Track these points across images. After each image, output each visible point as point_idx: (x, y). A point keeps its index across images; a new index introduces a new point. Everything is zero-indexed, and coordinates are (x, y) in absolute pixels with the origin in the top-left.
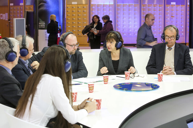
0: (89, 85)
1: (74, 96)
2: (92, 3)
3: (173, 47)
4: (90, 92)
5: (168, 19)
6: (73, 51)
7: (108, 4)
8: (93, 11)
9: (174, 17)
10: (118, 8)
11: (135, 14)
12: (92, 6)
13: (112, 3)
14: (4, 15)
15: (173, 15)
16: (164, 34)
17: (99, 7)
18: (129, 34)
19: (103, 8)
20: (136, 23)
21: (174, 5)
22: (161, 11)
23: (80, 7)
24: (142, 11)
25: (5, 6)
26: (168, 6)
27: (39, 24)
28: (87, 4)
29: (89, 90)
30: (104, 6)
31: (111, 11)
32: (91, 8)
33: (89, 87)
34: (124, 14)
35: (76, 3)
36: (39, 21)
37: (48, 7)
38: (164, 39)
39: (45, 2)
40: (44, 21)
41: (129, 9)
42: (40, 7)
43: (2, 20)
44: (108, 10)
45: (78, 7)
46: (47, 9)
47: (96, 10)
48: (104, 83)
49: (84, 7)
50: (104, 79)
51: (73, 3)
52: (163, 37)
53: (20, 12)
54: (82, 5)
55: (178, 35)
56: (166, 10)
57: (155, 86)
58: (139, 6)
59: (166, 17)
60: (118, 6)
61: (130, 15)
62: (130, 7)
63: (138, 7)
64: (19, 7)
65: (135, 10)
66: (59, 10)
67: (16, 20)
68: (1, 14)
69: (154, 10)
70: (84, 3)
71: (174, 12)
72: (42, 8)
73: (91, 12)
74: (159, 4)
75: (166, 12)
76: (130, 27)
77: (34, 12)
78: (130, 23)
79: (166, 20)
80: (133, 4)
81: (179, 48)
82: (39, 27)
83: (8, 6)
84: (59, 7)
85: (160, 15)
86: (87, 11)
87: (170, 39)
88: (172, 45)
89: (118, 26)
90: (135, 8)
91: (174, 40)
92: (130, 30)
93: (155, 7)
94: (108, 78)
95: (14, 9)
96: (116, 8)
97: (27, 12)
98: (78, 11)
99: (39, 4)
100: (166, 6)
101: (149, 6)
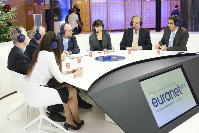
0: (78, 58)
1: (69, 65)
2: (91, 2)
3: (138, 31)
4: (78, 63)
5: (144, 11)
6: (70, 34)
7: (103, 2)
8: (92, 7)
9: (148, 10)
10: (109, 5)
11: (121, 9)
12: (92, 4)
13: (105, 1)
14: (31, 12)
15: (148, 8)
16: (132, 22)
17: (96, 5)
18: (117, 23)
19: (99, 5)
20: (122, 15)
21: (149, 1)
22: (139, 6)
23: (83, 5)
24: (126, 6)
25: (31, 5)
26: (144, 2)
27: (54, 18)
28: (88, 3)
29: (78, 61)
30: (99, 4)
31: (104, 7)
32: (91, 5)
33: (78, 60)
34: (113, 9)
35: (80, 2)
36: (54, 16)
37: (60, 5)
38: (132, 25)
39: (58, 2)
40: (57, 16)
41: (117, 5)
42: (54, 5)
43: (29, 15)
44: (103, 6)
45: (82, 5)
46: (60, 7)
47: (94, 7)
48: (90, 57)
49: (86, 5)
50: (89, 54)
51: (78, 2)
52: (132, 24)
53: (42, 9)
54: (84, 3)
55: (142, 22)
56: (143, 5)
57: (123, 57)
58: (124, 2)
59: (143, 10)
60: (109, 3)
61: (118, 9)
62: (118, 4)
63: (123, 4)
64: (40, 6)
65: (121, 6)
66: (67, 7)
67: (35, 15)
68: (28, 11)
69: (134, 6)
70: (86, 2)
71: (149, 6)
72: (56, 7)
73: (91, 8)
74: (138, 1)
75: (143, 7)
76: (118, 18)
77: (50, 9)
78: (118, 15)
79: (143, 12)
80: (120, 2)
81: (142, 31)
82: (54, 19)
83: (33, 5)
84: (67, 5)
85: (139, 9)
86: (88, 7)
87: (136, 25)
88: (138, 29)
89: (109, 17)
90: (121, 4)
91: (139, 25)
92: (118, 20)
93: (135, 3)
94: (92, 53)
95: (37, 7)
96: (108, 5)
97: (46, 9)
98: (82, 8)
99: (54, 3)
100: (143, 2)
101: (131, 3)
